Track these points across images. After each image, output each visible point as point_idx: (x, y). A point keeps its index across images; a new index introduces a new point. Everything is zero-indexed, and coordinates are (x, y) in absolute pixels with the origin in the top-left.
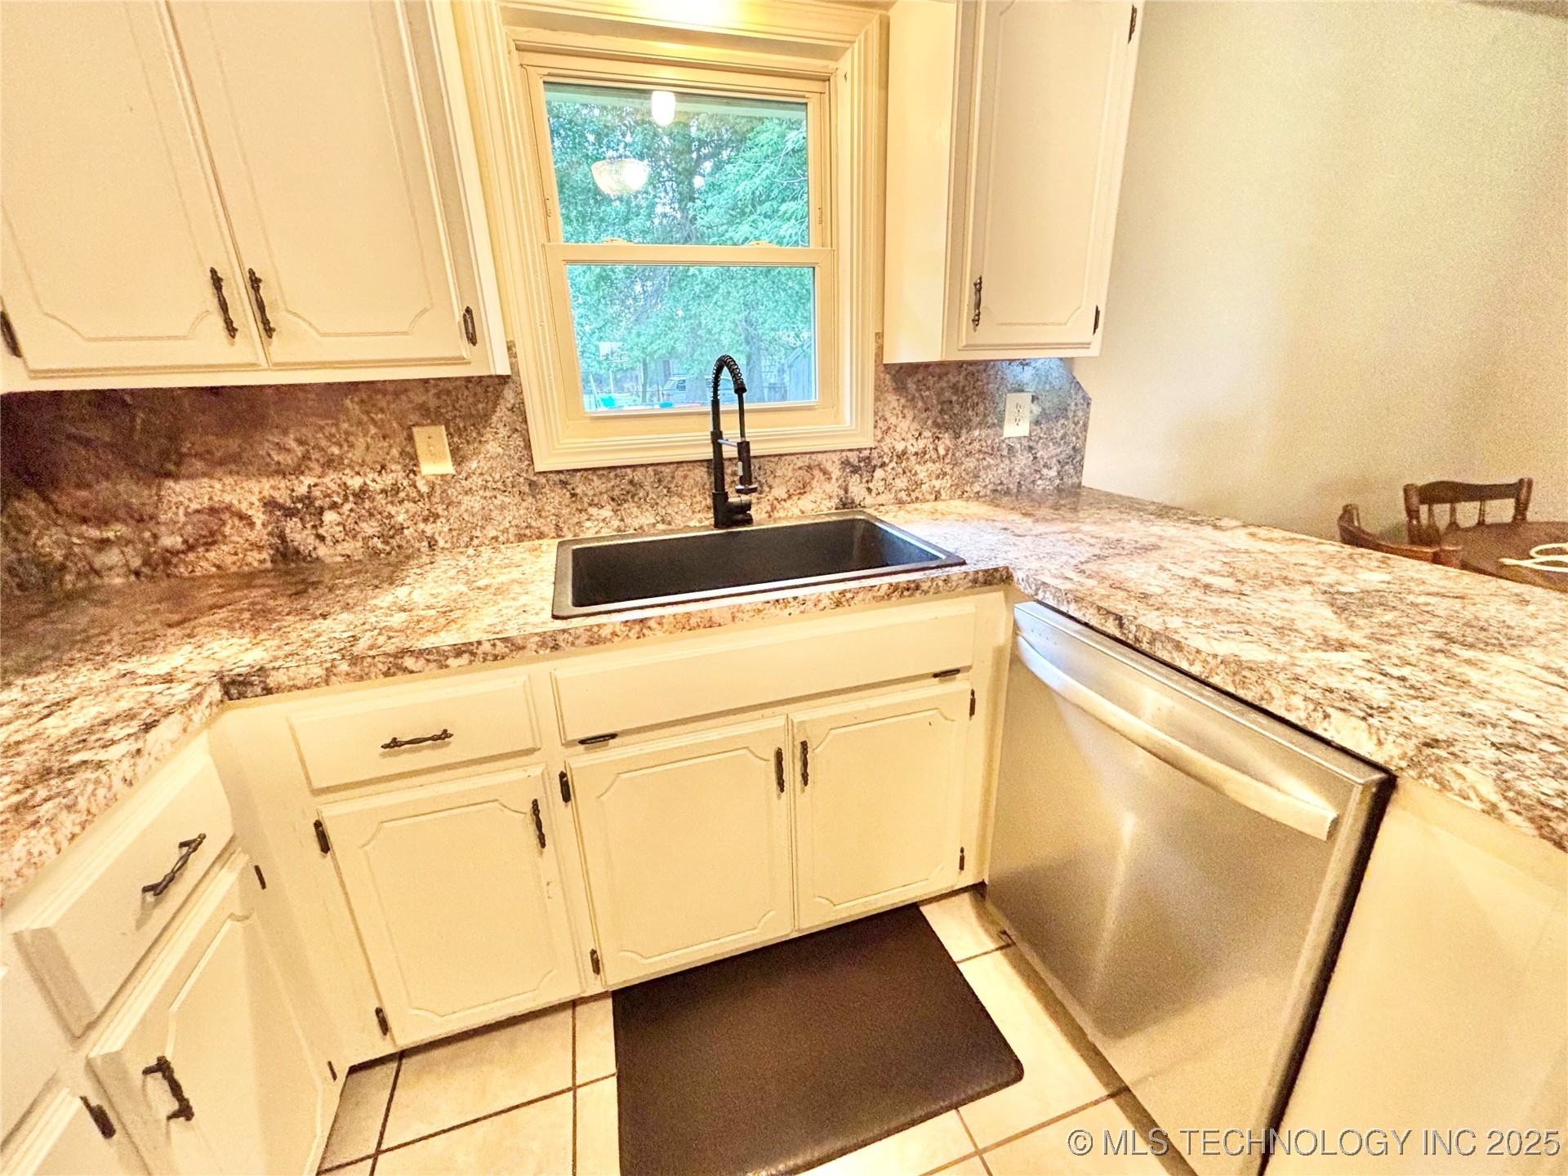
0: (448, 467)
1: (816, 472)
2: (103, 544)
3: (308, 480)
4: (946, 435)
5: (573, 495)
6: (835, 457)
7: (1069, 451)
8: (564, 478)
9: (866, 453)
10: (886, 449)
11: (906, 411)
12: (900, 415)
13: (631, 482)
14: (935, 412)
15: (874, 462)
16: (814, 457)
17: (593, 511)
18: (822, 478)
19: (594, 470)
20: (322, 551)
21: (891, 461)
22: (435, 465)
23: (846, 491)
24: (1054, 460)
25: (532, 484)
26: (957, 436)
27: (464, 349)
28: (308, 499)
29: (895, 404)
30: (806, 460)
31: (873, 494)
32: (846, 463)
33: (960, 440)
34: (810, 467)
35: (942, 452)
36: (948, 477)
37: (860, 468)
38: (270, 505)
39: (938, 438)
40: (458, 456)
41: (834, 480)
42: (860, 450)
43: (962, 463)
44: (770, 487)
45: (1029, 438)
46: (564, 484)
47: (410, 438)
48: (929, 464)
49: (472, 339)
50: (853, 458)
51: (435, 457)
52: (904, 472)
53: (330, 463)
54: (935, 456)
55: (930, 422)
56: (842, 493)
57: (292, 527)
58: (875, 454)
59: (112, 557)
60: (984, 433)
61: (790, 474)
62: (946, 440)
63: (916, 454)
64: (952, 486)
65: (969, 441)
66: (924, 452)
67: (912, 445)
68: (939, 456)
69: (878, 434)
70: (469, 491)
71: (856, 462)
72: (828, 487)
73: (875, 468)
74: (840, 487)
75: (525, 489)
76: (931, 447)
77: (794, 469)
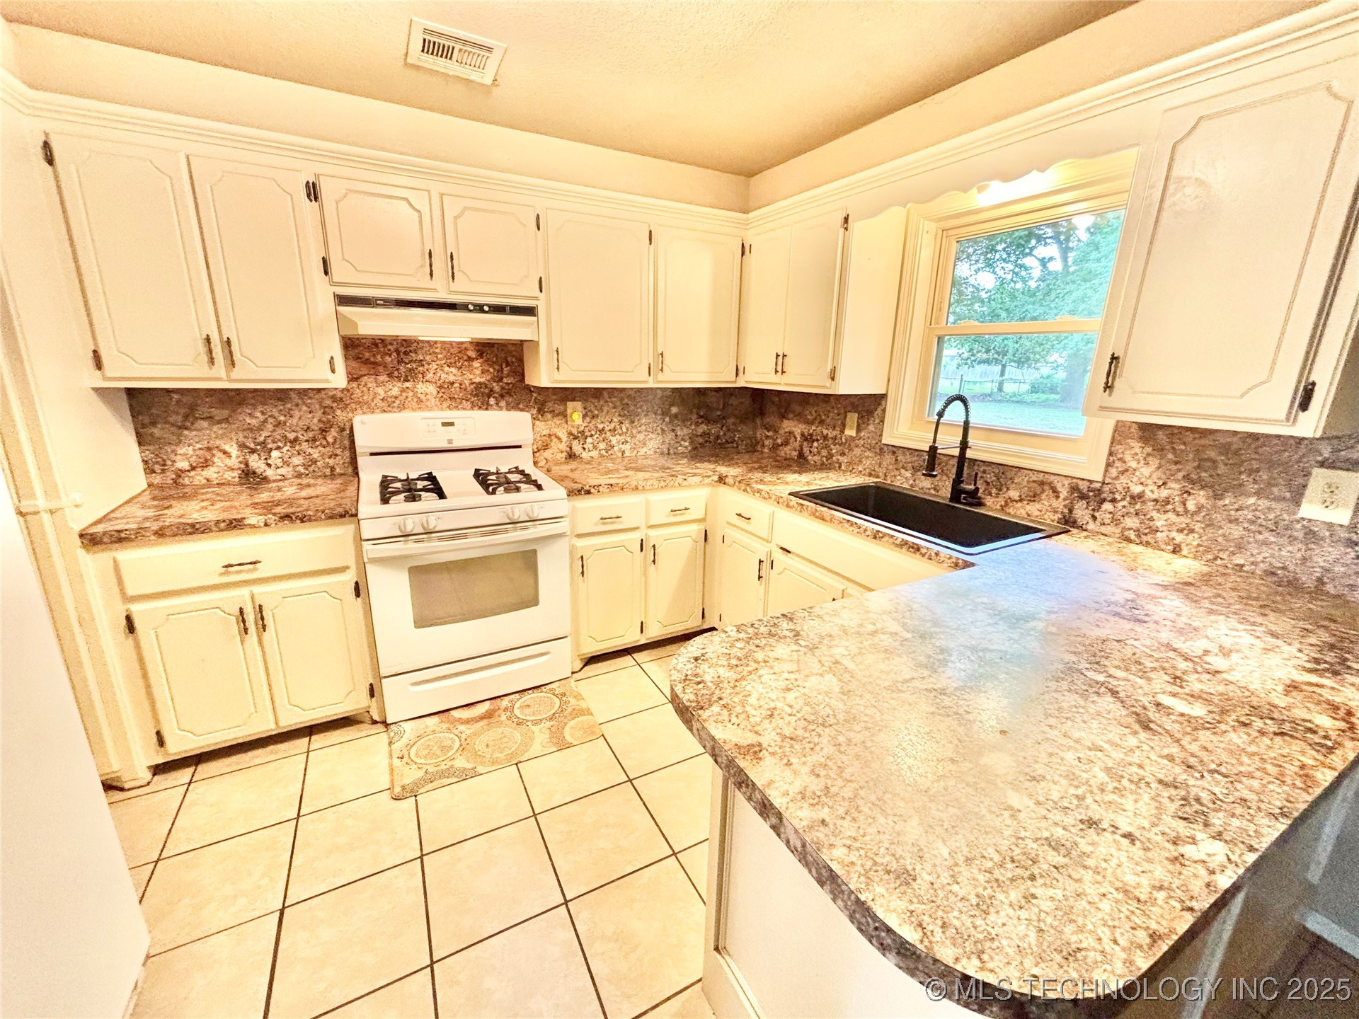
0: (854, 434)
1: (1047, 489)
2: (767, 437)
3: (814, 428)
4: (1202, 493)
5: (896, 460)
6: (1066, 482)
8: (895, 450)
9: (1098, 485)
10: (1119, 487)
11: (1150, 459)
12: (1142, 462)
14: (1189, 467)
15: (1104, 496)
16: (1047, 476)
17: (903, 471)
18: (1052, 495)
19: (909, 449)
20: (810, 458)
21: (1123, 499)
22: (850, 432)
23: (1071, 511)
25: (881, 449)
26: (1217, 497)
27: (828, 383)
28: (811, 435)
29: (1138, 450)
30: (1041, 476)
31: (1098, 522)
32: (1074, 489)
33: (1221, 503)
34: (1042, 483)
35: (1191, 506)
36: (1196, 536)
37: (1088, 497)
38: (803, 435)
39: (1189, 494)
40: (858, 430)
41: (1060, 500)
42: (1091, 482)
43: (1220, 527)
44: (1008, 489)
45: (1348, 529)
46: (894, 453)
47: (845, 418)
48: (1171, 516)
49: (833, 379)
50: (1083, 486)
51: (851, 428)
52: (1137, 514)
53: (822, 422)
54: (1180, 509)
55: (1180, 475)
56: (1066, 511)
57: (805, 444)
58: (1106, 488)
59: (767, 442)
60: (1264, 503)
61: (1025, 483)
62: (1199, 497)
63: (1156, 501)
64: (1199, 545)
65: (1236, 506)
66: (1167, 501)
67: (1152, 491)
68: (1186, 511)
69: (1114, 472)
70: (857, 446)
71: (1085, 491)
72: (1055, 503)
73: (1104, 500)
74: (1065, 506)
75: (878, 451)
76: (1177, 499)
77: (1028, 482)
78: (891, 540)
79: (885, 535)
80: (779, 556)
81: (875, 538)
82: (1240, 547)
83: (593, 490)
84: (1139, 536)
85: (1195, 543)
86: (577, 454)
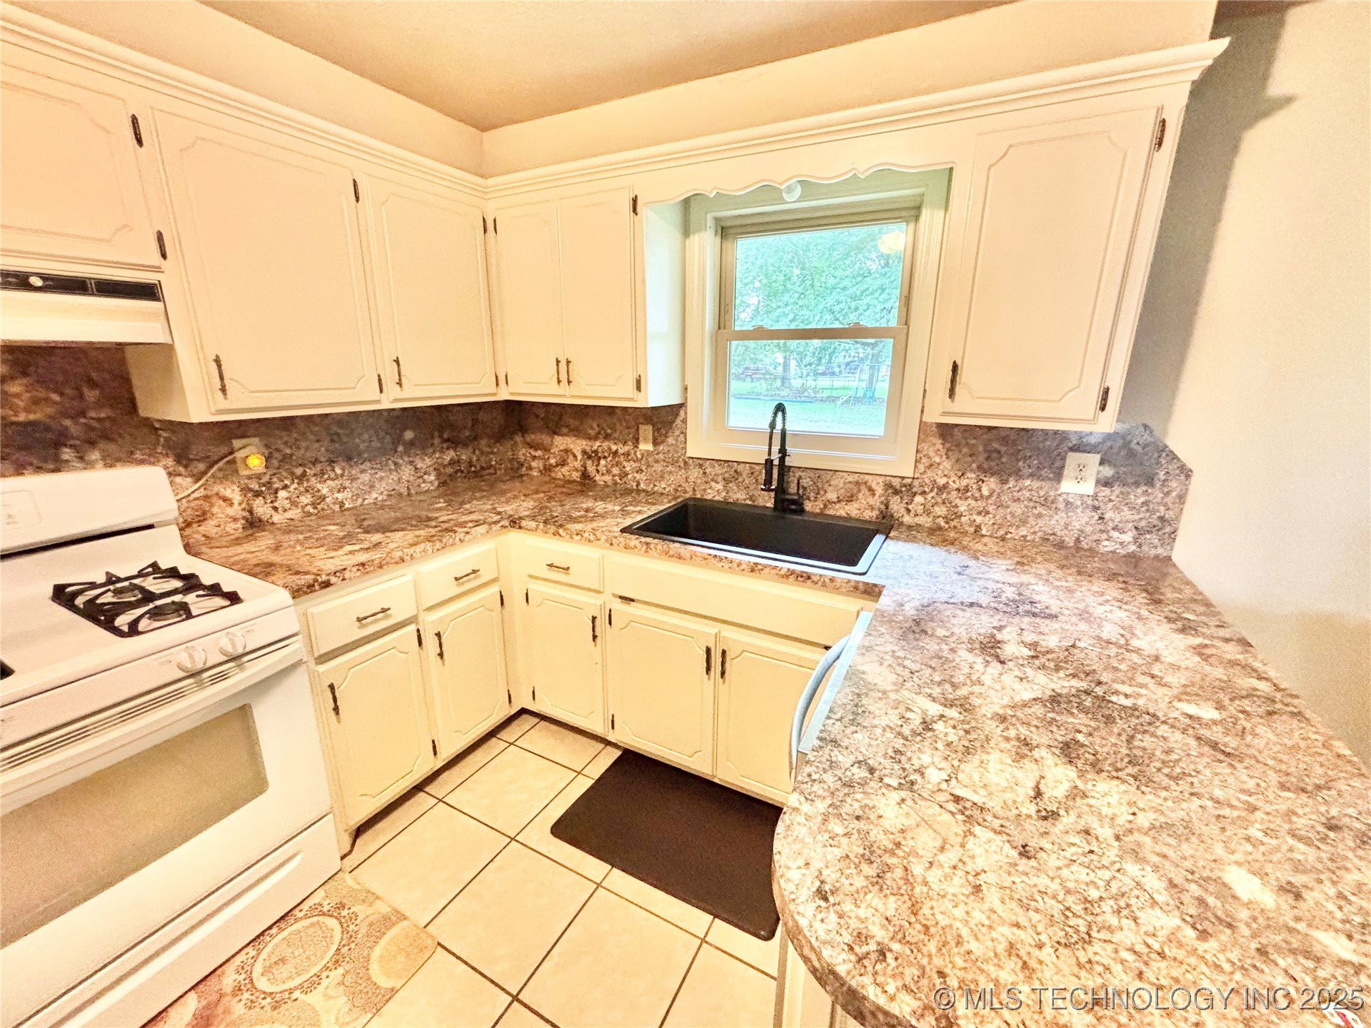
0: (650, 447)
1: (863, 488)
2: (534, 458)
3: (598, 443)
4: (992, 480)
5: (704, 473)
6: (880, 480)
7: (1154, 520)
8: (701, 462)
9: (909, 481)
10: (927, 481)
11: (950, 453)
12: (944, 457)
13: (736, 471)
14: (982, 458)
15: (915, 490)
16: (862, 476)
17: (713, 484)
18: (868, 493)
19: (717, 461)
20: (598, 478)
21: (931, 491)
22: (646, 446)
23: (887, 508)
24: (1130, 525)
25: (686, 463)
26: (1004, 482)
27: (634, 394)
28: (596, 452)
29: (940, 447)
30: (856, 477)
31: (912, 514)
32: (889, 486)
33: (1006, 487)
34: (857, 483)
35: (985, 492)
36: (991, 516)
37: (901, 492)
38: (584, 452)
39: (983, 481)
40: (655, 443)
41: (876, 497)
42: (903, 478)
43: (1008, 507)
44: (826, 492)
45: (1095, 497)
46: (701, 466)
47: (638, 430)
48: (970, 501)
49: (639, 388)
50: (896, 483)
51: (646, 440)
52: (944, 503)
53: (607, 437)
54: (977, 495)
55: (974, 466)
56: (883, 507)
57: (589, 463)
58: (916, 483)
59: (534, 464)
60: (1036, 484)
61: (841, 485)
62: (991, 484)
63: (958, 490)
64: (994, 524)
65: (1017, 488)
66: (967, 489)
67: (954, 482)
68: (982, 496)
69: (921, 467)
70: (657, 461)
71: (898, 487)
72: (871, 501)
73: (915, 494)
74: (882, 503)
75: (682, 465)
76: (974, 487)
77: (845, 483)
78: (774, 571)
79: (765, 566)
80: (618, 606)
81: (752, 571)
82: (1024, 522)
83: (333, 580)
84: (947, 523)
85: (991, 523)
86: (265, 518)
